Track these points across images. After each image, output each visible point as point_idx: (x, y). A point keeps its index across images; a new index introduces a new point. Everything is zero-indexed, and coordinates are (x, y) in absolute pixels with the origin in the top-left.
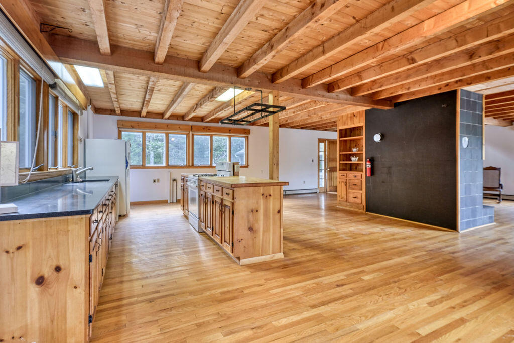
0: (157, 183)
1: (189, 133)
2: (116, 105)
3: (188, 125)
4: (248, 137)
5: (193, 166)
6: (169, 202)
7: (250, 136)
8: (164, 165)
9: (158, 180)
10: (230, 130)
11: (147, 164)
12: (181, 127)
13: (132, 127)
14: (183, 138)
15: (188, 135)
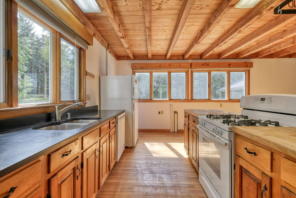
0: (161, 115)
1: (188, 71)
2: (128, 51)
3: (188, 63)
4: (249, 71)
5: (192, 100)
6: (171, 132)
7: (252, 70)
8: (167, 99)
9: (162, 112)
10: (230, 65)
11: (154, 98)
12: (181, 65)
13: (142, 68)
14: (183, 75)
15: (187, 73)
